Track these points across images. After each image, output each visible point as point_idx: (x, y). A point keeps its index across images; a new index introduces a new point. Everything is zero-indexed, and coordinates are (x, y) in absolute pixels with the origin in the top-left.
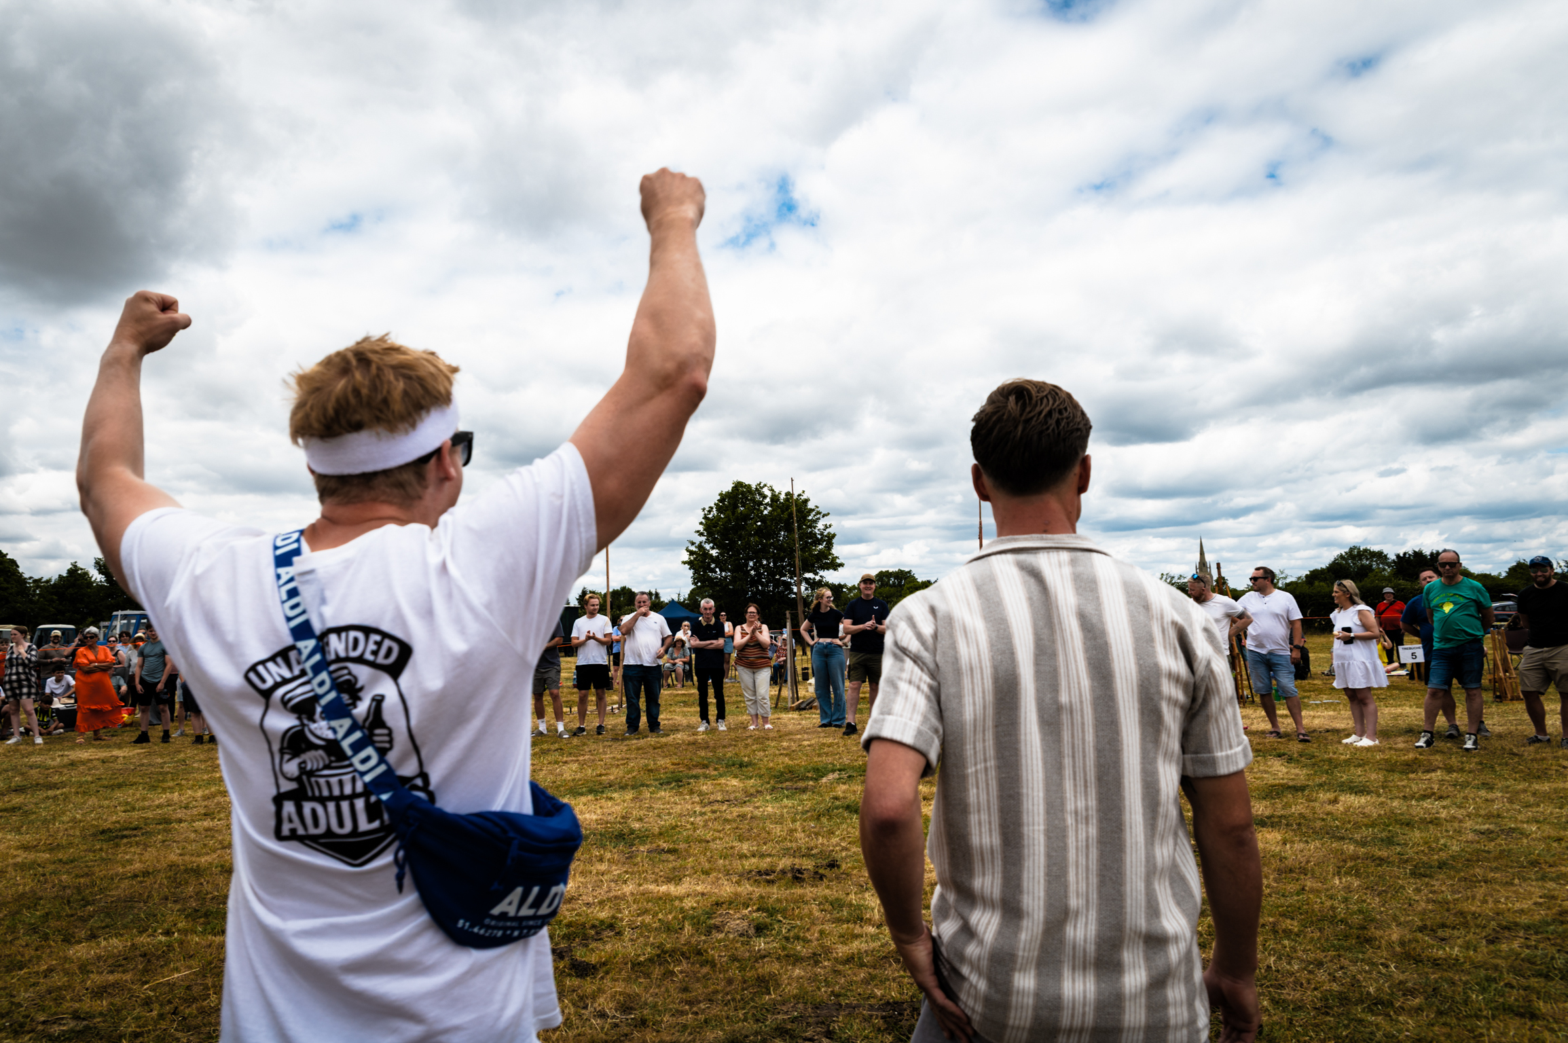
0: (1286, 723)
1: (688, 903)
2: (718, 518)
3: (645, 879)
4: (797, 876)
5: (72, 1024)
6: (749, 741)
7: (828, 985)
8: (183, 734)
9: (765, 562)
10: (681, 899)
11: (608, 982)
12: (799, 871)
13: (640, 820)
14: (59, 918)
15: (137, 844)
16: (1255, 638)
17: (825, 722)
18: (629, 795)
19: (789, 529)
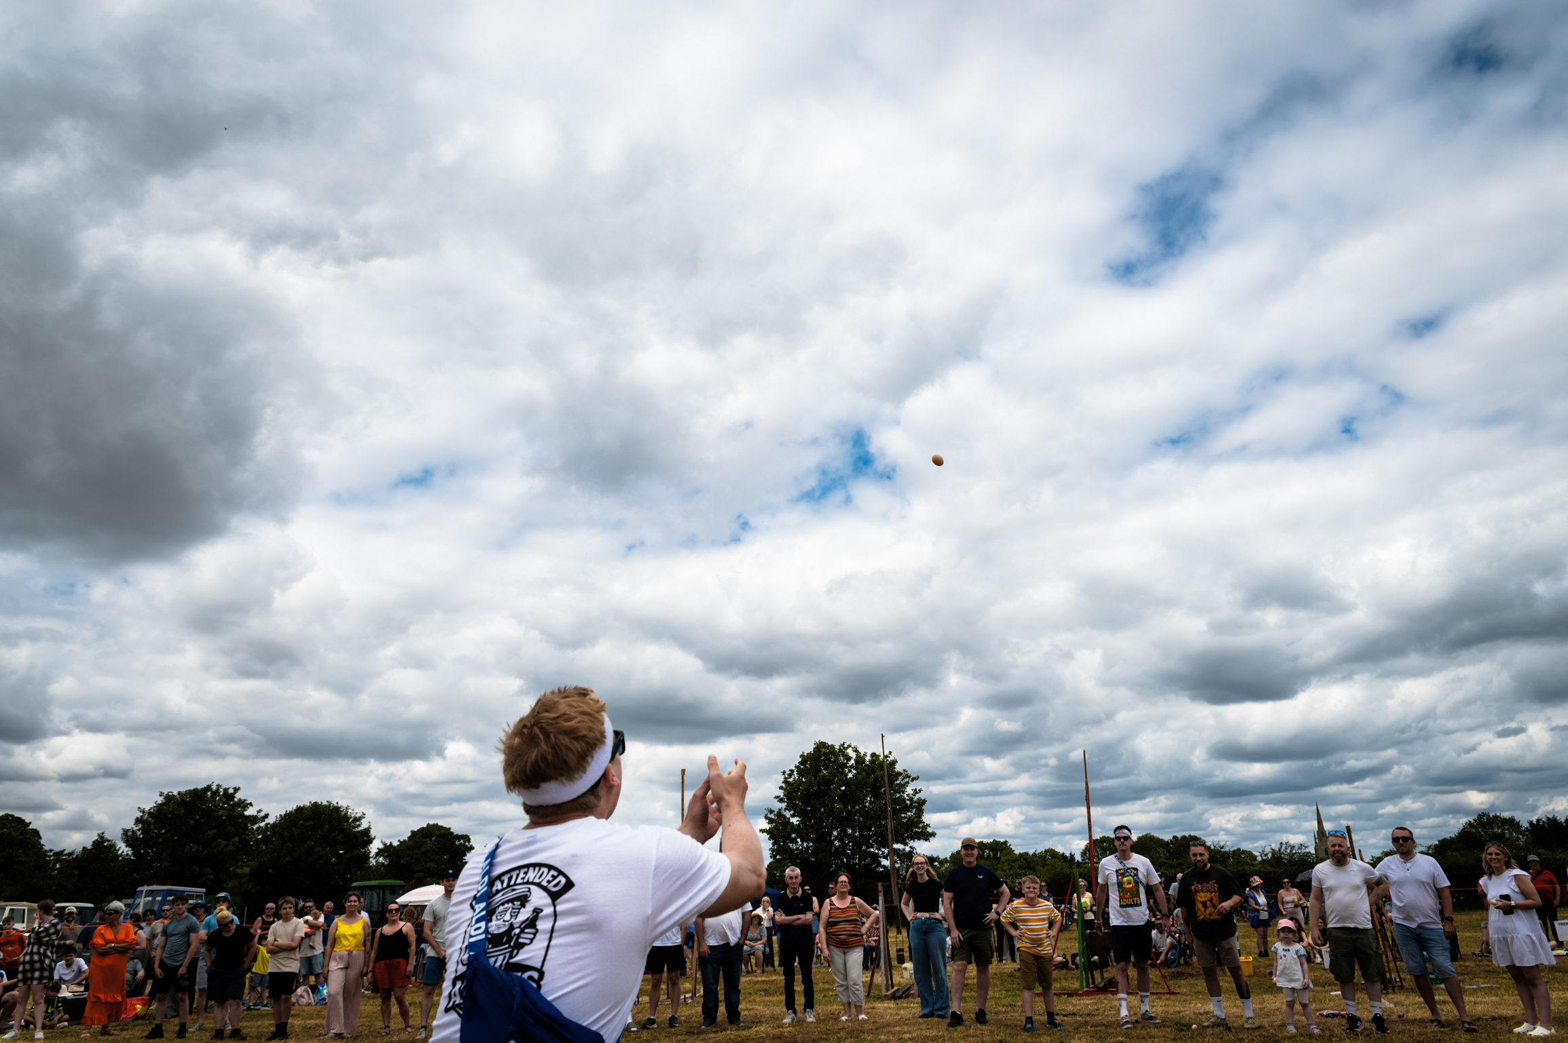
0: (1448, 1010)
2: (798, 782)
6: (842, 1034)
8: (201, 1028)
9: (850, 831)
16: (1400, 910)
17: (926, 1011)
19: (876, 795)
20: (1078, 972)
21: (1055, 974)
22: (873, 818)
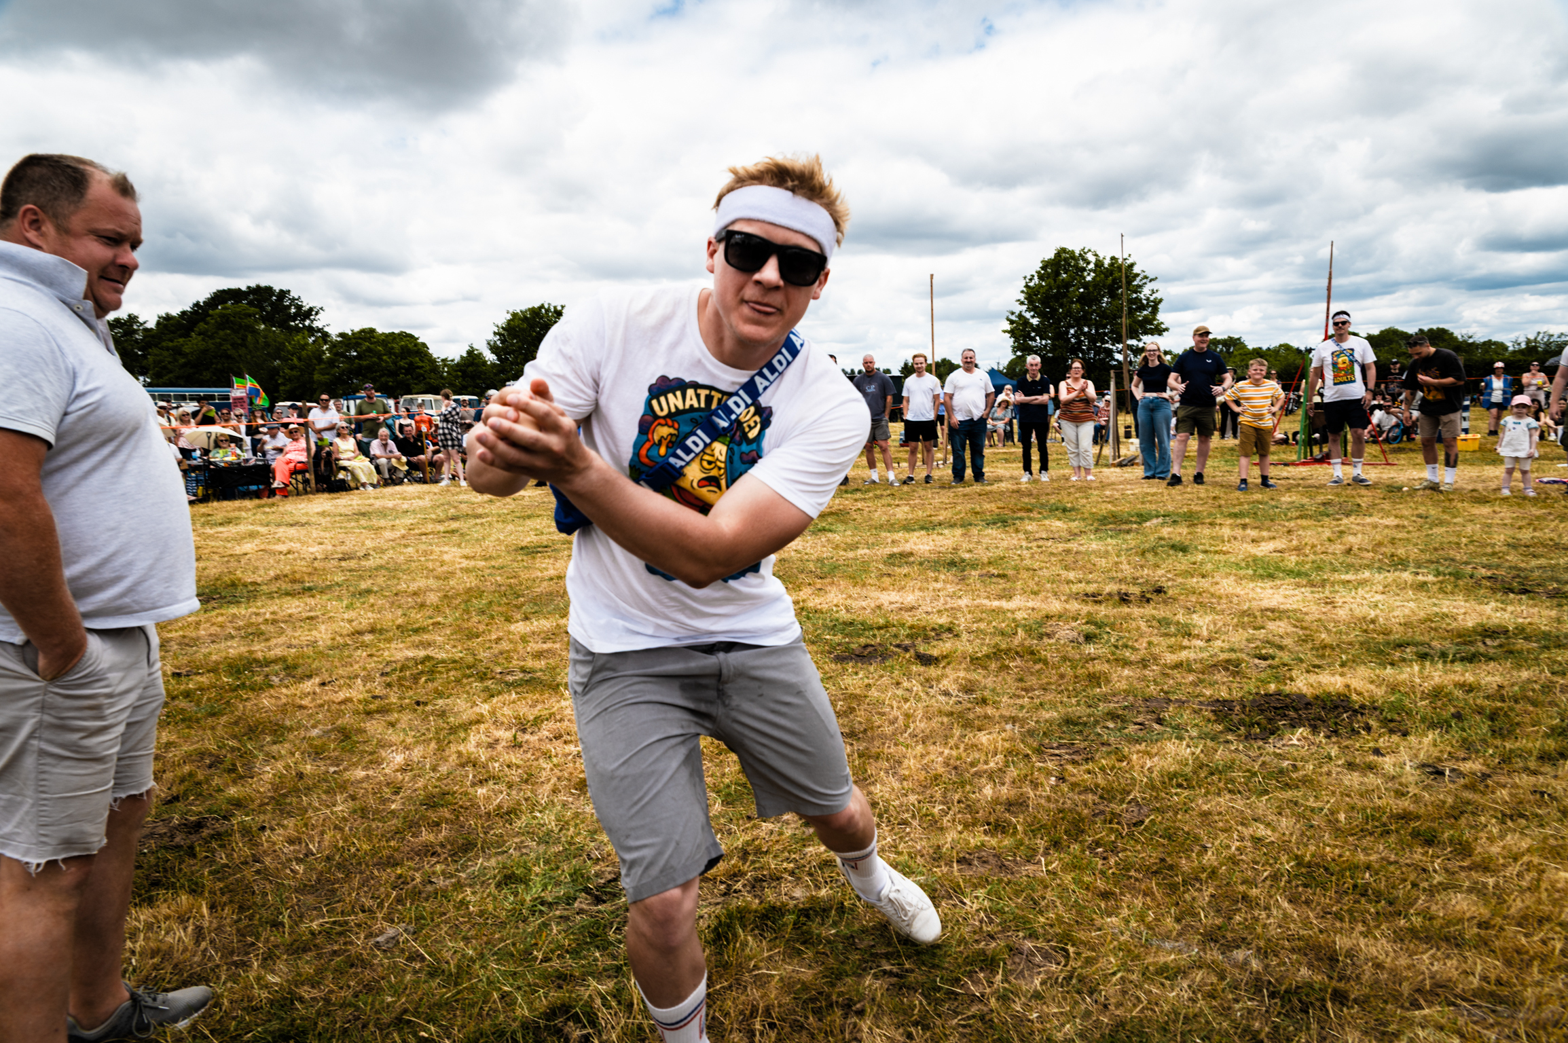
1: (1019, 615)
2: (1038, 286)
3: (978, 596)
4: (1124, 599)
5: (521, 675)
6: (1072, 490)
7: (1156, 683)
9: (1086, 329)
10: (1013, 612)
11: (948, 671)
12: (1126, 594)
13: (970, 551)
14: (500, 605)
15: (549, 557)
17: (1148, 474)
18: (958, 532)
19: (1113, 295)
20: (1297, 447)
21: (1273, 448)
22: (1110, 317)
